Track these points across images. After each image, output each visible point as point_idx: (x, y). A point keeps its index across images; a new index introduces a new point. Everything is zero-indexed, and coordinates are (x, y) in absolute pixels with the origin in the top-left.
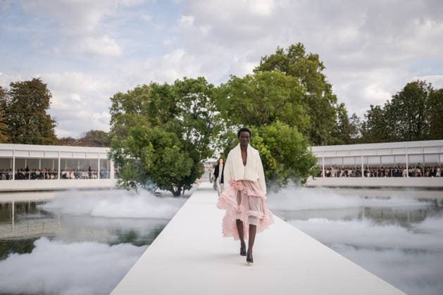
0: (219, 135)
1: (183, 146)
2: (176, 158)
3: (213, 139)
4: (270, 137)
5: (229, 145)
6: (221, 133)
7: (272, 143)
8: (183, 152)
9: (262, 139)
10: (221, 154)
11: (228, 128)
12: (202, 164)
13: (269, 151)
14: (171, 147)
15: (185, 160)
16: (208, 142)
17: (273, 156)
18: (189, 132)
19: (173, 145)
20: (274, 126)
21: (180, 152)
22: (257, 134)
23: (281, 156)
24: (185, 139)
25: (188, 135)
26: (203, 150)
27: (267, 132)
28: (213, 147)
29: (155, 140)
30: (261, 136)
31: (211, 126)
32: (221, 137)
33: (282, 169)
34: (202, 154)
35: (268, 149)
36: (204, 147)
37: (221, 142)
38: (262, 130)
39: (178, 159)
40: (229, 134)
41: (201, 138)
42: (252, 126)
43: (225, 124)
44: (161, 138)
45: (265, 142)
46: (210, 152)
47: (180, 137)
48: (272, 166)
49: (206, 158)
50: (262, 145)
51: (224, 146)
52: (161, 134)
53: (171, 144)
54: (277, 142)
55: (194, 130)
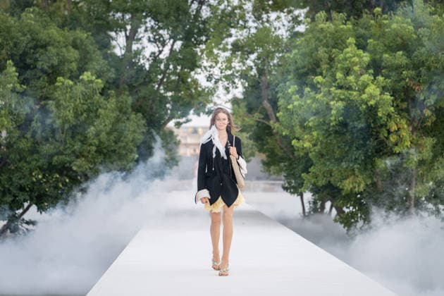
0: (231, 40)
1: (112, 75)
2: (92, 112)
3: (210, 53)
4: (392, 49)
5: (261, 72)
6: (236, 35)
7: (398, 68)
8: (112, 92)
9: (366, 58)
10: (235, 101)
11: (258, 18)
12: (171, 133)
13: (388, 97)
14: (75, 77)
15: (118, 120)
16: (192, 63)
17: (400, 111)
18: (134, 31)
19: (82, 70)
20: (405, 15)
21: (103, 92)
22: (351, 40)
23: (427, 113)
24: (119, 52)
25: (131, 39)
26: (176, 89)
27: (383, 35)
28: (209, 78)
29: (25, 54)
30: (361, 46)
31: (205, 13)
32: (236, 47)
33: (427, 154)
34: (175, 100)
35: (384, 89)
36: (182, 79)
37: (236, 64)
38: (367, 28)
39: (97, 116)
40: (263, 39)
41: (171, 50)
42: (334, 14)
43: (249, 6)
44: (44, 46)
45: (376, 67)
46: (200, 94)
47: (105, 45)
48: (396, 144)
49: (185, 114)
50: (366, 77)
51: (244, 76)
52: (43, 35)
53: (74, 66)
54: (416, 67)
55: (150, 22)
